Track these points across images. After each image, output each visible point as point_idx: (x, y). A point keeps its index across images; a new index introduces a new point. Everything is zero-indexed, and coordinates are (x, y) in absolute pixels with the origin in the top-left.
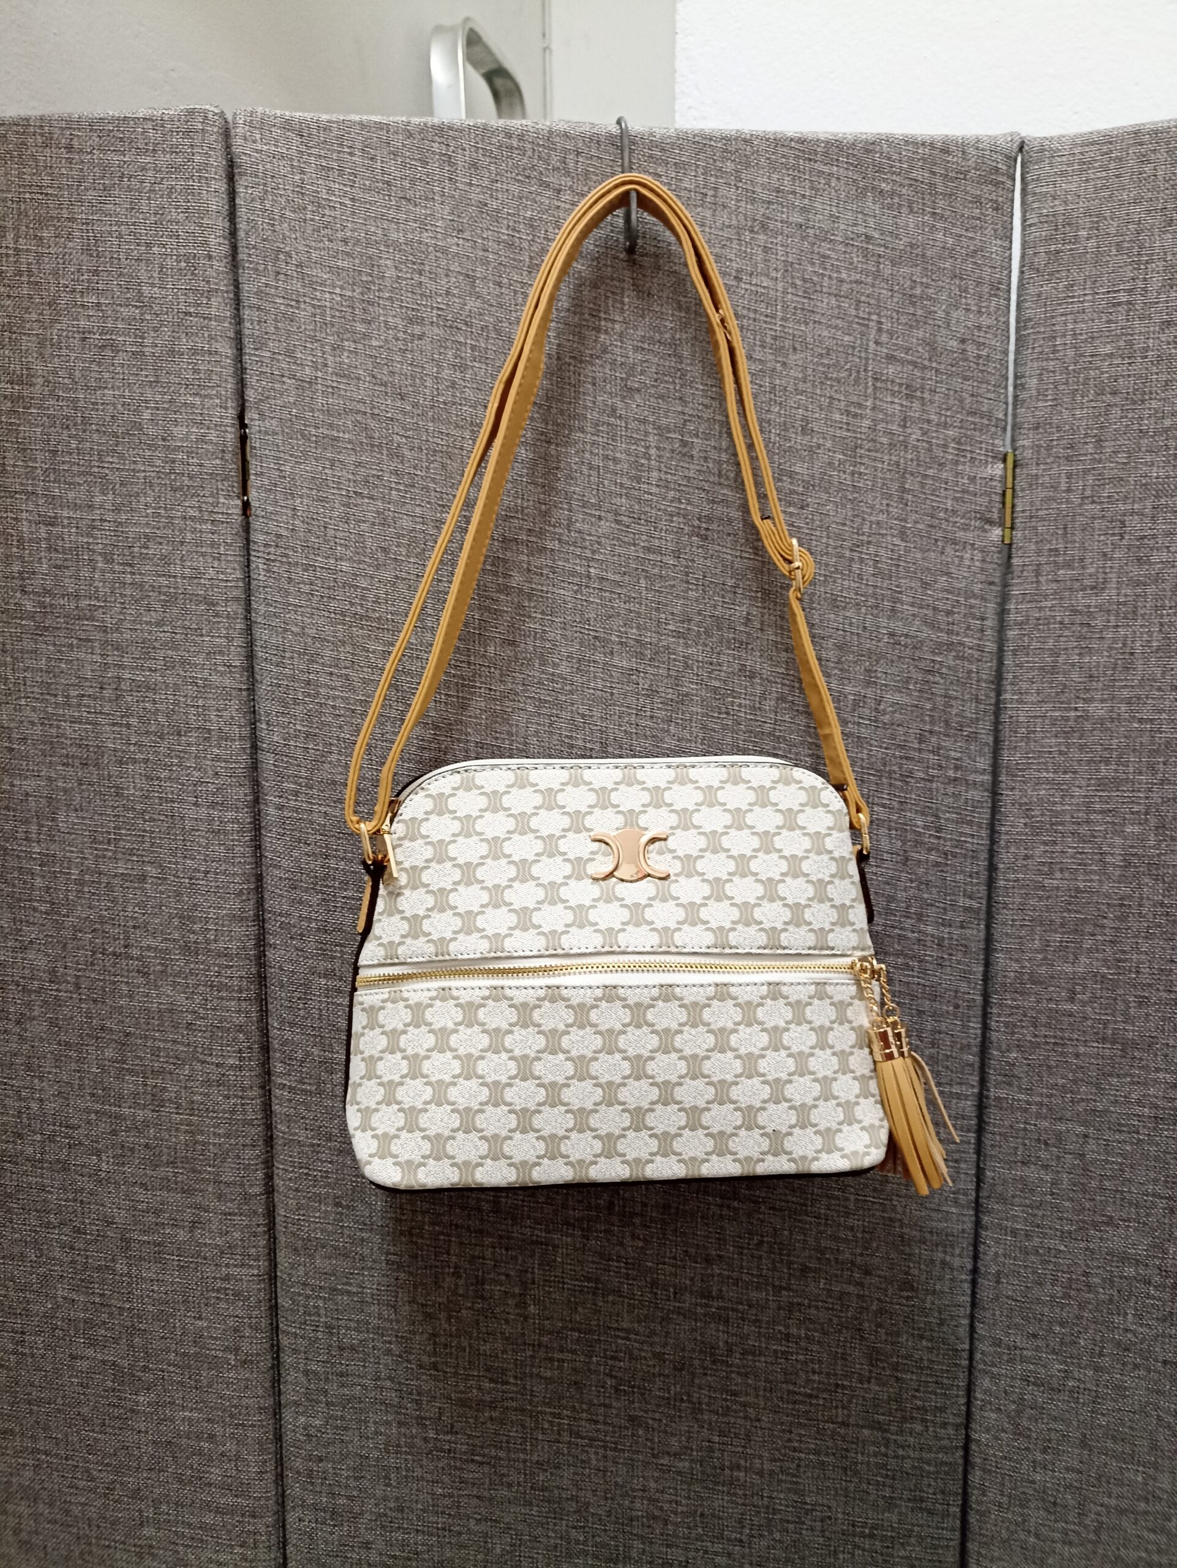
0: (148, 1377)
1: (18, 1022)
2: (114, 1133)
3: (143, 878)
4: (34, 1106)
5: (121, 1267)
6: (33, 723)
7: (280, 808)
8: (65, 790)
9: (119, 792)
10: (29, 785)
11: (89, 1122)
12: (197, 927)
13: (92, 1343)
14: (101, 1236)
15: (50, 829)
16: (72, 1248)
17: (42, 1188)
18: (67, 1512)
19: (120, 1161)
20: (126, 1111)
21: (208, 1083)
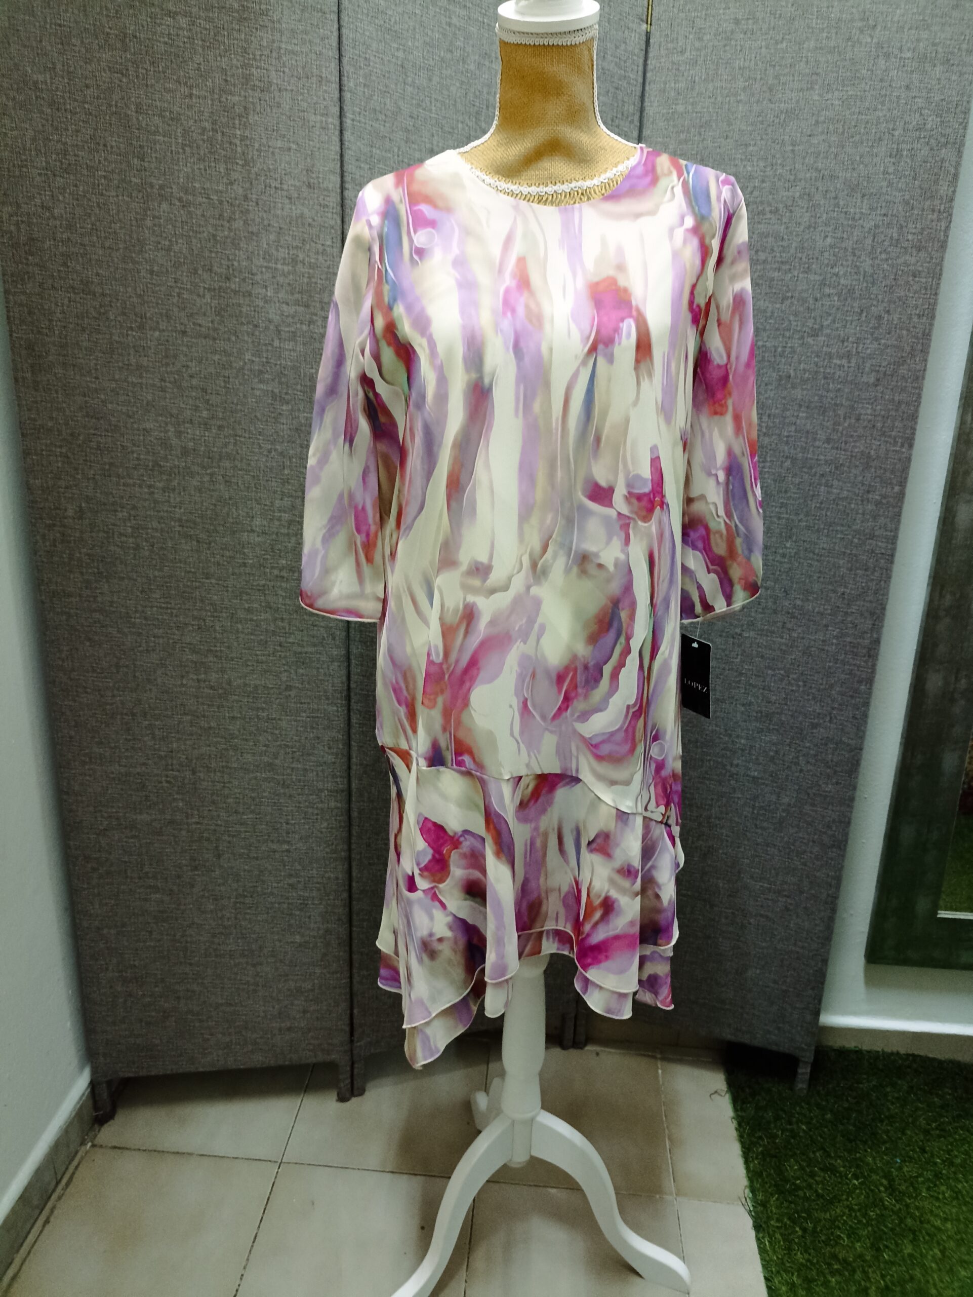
0: (287, 397)
1: (228, 222)
2: (274, 277)
3: (289, 149)
4: (236, 264)
5: (276, 343)
6: (238, 68)
7: (353, 120)
8: (253, 103)
9: (279, 105)
10: (236, 99)
11: (262, 272)
12: (314, 176)
13: (261, 382)
14: (267, 328)
15: (245, 123)
16: (253, 335)
17: (239, 305)
18: (249, 464)
19: (277, 291)
20: (279, 266)
21: (317, 253)
